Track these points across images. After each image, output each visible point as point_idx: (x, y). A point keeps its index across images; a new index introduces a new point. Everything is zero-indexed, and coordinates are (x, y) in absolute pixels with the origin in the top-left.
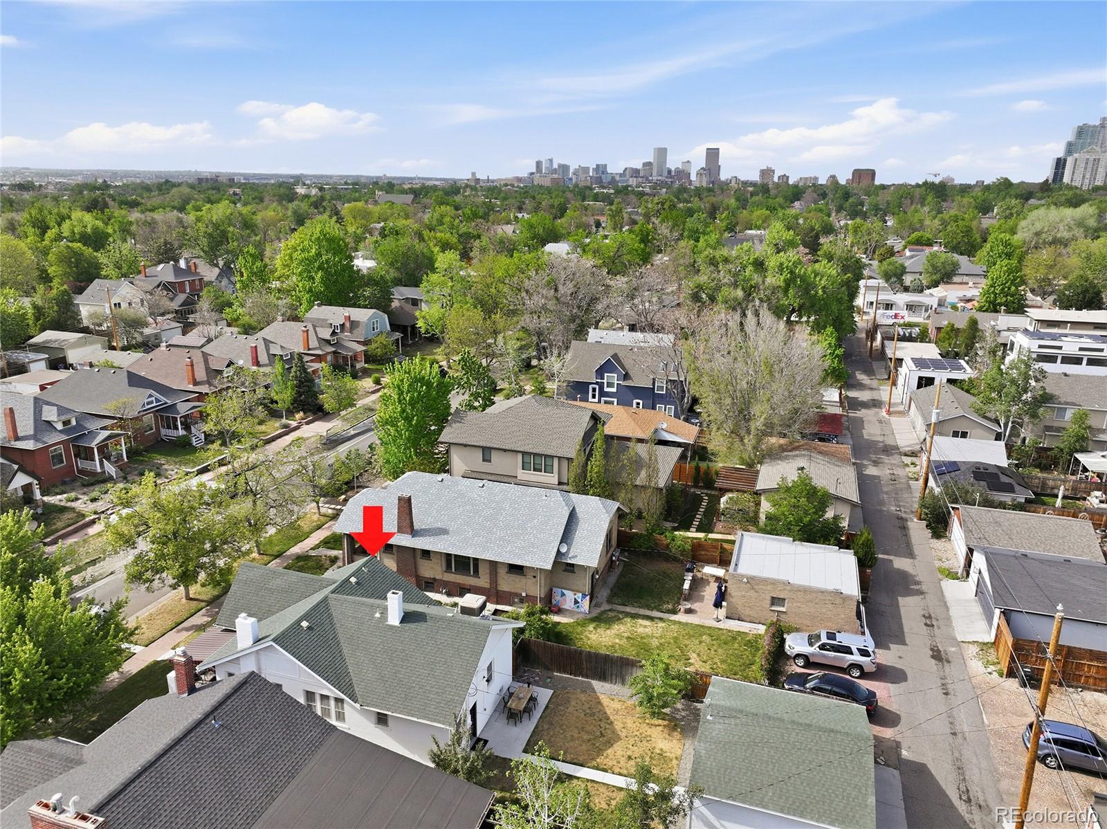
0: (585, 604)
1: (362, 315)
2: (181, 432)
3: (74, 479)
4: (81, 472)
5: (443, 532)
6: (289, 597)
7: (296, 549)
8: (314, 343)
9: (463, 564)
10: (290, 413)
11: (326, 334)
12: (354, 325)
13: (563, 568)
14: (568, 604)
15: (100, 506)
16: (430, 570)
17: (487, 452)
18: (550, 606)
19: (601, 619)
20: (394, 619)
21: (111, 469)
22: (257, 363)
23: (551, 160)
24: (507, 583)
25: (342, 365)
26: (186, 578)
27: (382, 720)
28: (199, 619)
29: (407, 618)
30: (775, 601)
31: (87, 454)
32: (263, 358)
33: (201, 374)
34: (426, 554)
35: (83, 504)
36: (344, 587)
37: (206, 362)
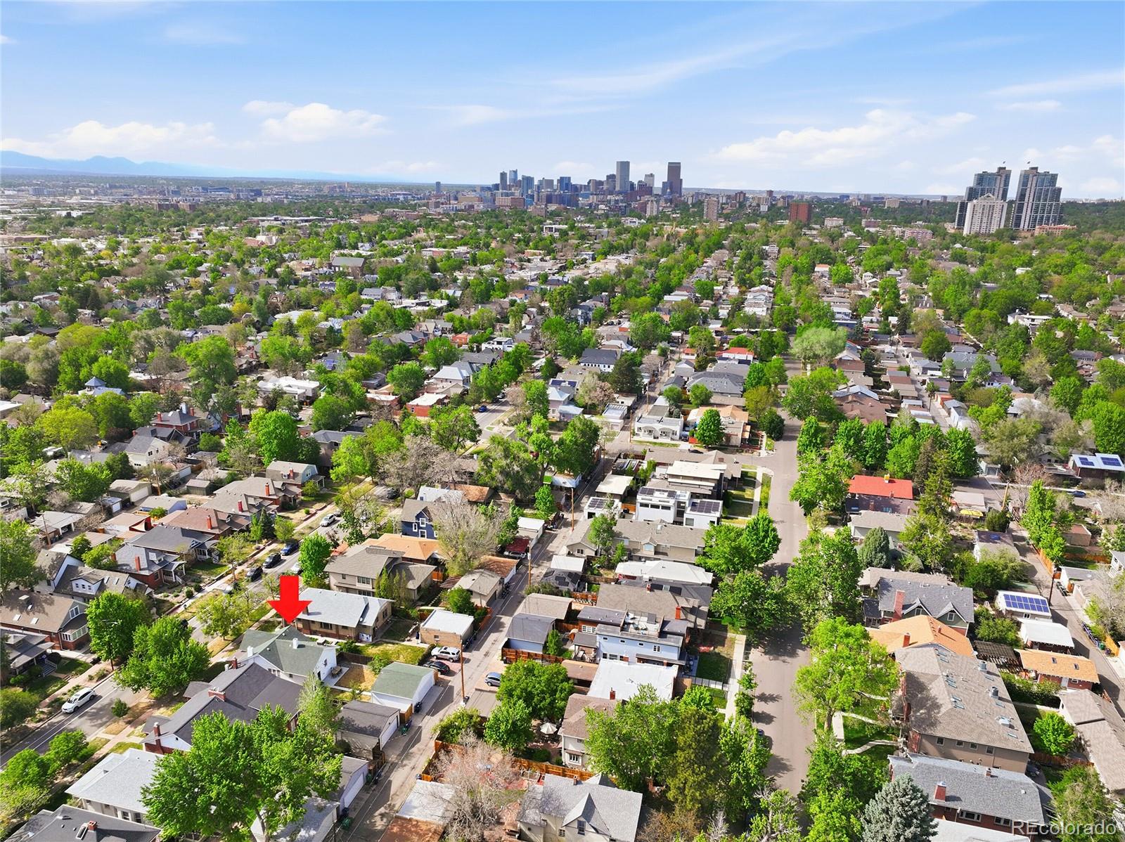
0: (370, 639)
1: (301, 468)
2: (208, 557)
3: (164, 585)
4: (166, 581)
5: (319, 613)
6: (262, 641)
7: (264, 618)
8: (272, 491)
9: (326, 625)
10: (260, 541)
11: (279, 485)
12: (295, 475)
13: (361, 627)
14: (365, 639)
15: (180, 599)
16: (314, 628)
17: (344, 576)
18: (358, 639)
19: (375, 644)
20: (295, 647)
21: (180, 580)
22: (242, 511)
23: (515, 172)
24: (342, 632)
25: (288, 505)
26: (225, 633)
27: (291, 676)
28: (230, 647)
29: (299, 646)
30: (436, 637)
31: (169, 574)
32: (245, 507)
33: (215, 524)
34: (313, 622)
35: (171, 598)
36: (280, 637)
37: (216, 515)
